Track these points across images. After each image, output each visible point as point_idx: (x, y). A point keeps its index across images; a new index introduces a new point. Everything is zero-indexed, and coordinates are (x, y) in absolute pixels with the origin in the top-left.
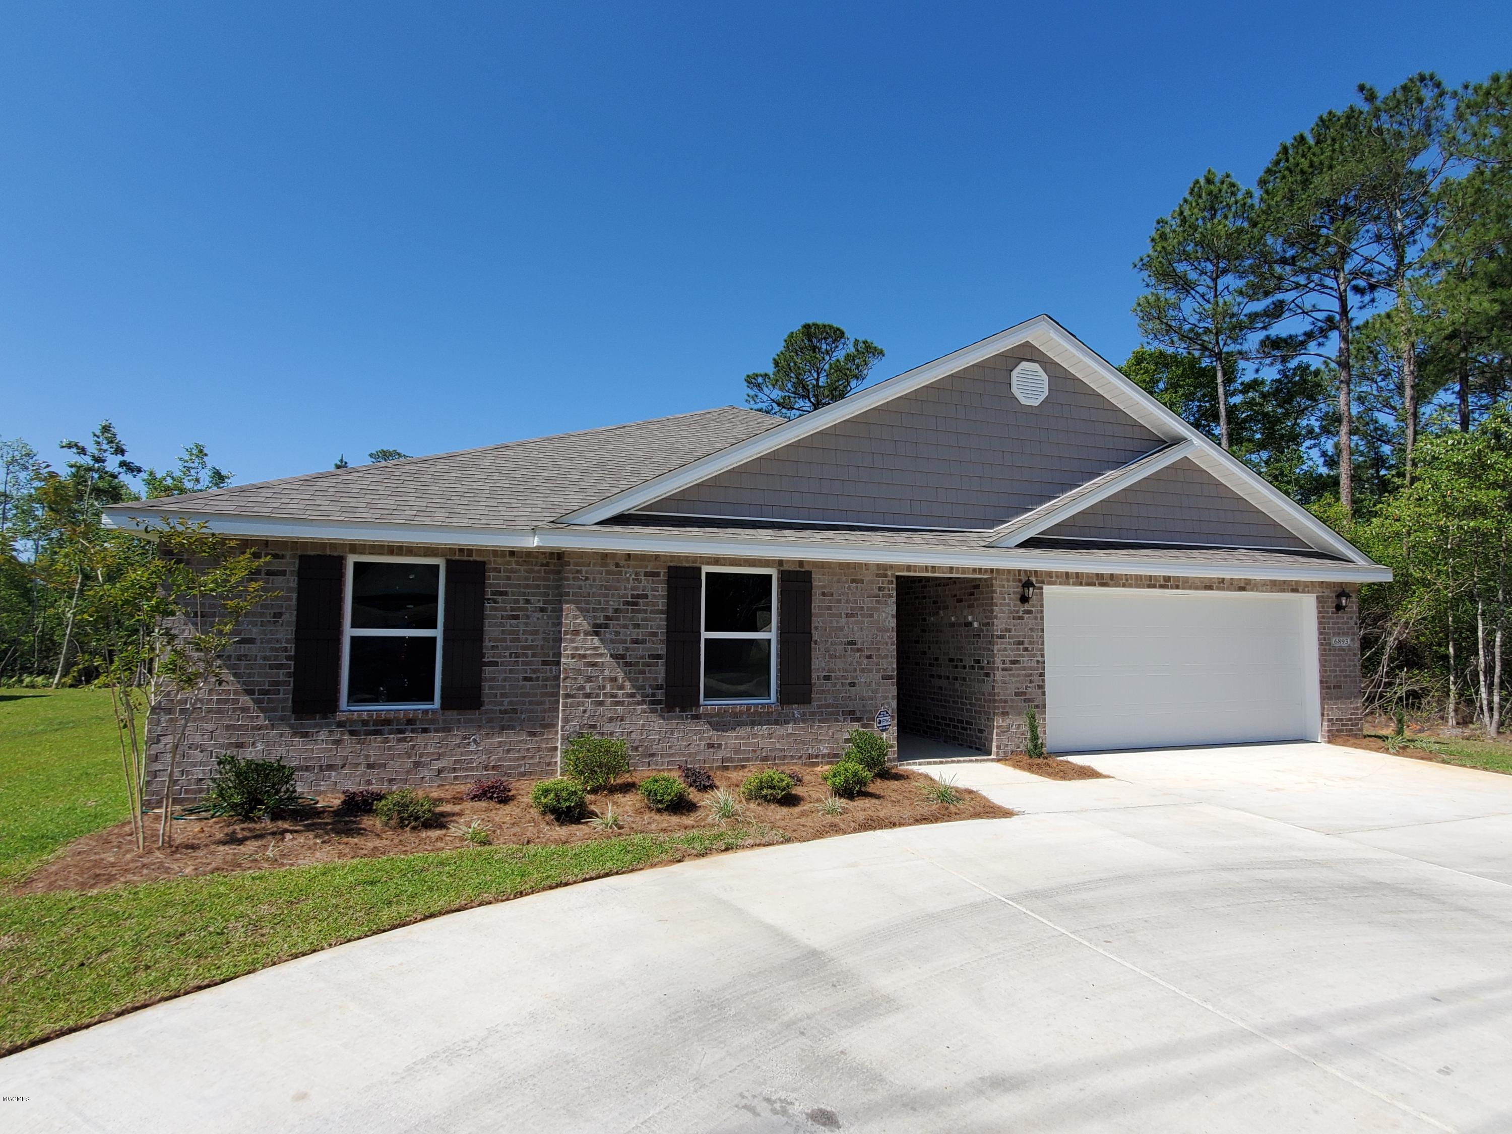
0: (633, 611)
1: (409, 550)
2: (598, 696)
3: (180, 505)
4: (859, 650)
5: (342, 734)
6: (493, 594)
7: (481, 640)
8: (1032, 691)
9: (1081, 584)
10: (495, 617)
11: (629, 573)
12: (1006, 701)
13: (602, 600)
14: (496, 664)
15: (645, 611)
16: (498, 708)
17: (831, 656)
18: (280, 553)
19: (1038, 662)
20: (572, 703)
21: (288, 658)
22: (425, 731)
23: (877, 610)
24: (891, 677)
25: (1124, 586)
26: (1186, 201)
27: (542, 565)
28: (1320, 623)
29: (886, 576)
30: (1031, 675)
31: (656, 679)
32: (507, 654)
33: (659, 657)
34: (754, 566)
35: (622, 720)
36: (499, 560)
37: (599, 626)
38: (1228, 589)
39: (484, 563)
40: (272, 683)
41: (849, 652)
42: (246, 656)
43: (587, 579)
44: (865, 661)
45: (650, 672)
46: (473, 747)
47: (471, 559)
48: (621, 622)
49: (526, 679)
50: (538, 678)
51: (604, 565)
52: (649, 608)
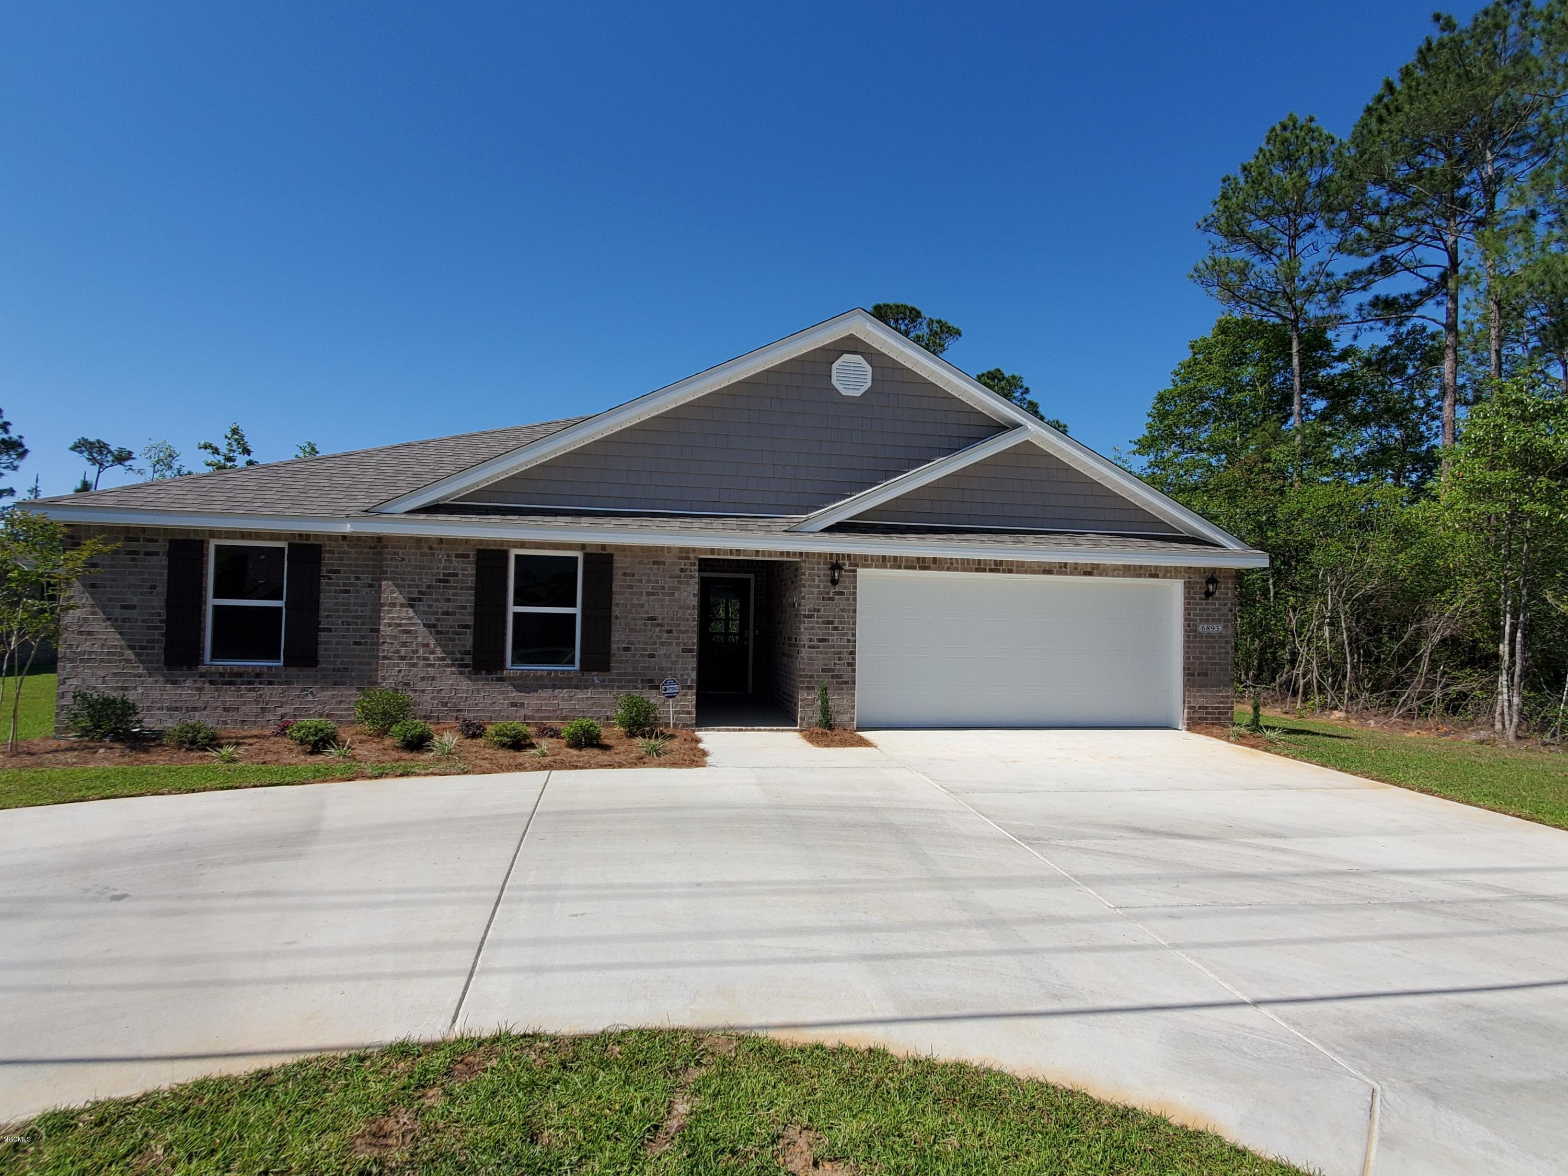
0: (444, 587)
1: (257, 535)
2: (411, 658)
3: (74, 501)
4: (658, 625)
5: (204, 683)
6: (328, 572)
7: (318, 610)
8: (841, 667)
9: (899, 567)
10: (330, 591)
11: (441, 555)
12: (812, 677)
13: (417, 577)
14: (330, 630)
15: (456, 588)
16: (331, 667)
17: (631, 630)
18: (155, 538)
19: (849, 641)
20: (388, 664)
21: (161, 621)
22: (270, 683)
23: (679, 589)
24: (691, 651)
25: (948, 569)
26: (1261, 150)
27: (371, 548)
28: (1186, 609)
29: (688, 558)
30: (840, 653)
31: (464, 646)
32: (340, 621)
33: (467, 627)
34: (558, 549)
35: (433, 680)
36: (333, 543)
37: (414, 599)
38: (1071, 574)
39: (320, 546)
40: (149, 641)
41: (649, 627)
42: (129, 619)
43: (403, 559)
44: (665, 635)
45: (459, 639)
46: (310, 698)
47: (309, 542)
48: (434, 596)
49: (356, 643)
50: (366, 643)
51: (419, 548)
52: (459, 585)
